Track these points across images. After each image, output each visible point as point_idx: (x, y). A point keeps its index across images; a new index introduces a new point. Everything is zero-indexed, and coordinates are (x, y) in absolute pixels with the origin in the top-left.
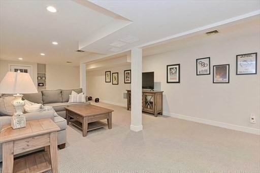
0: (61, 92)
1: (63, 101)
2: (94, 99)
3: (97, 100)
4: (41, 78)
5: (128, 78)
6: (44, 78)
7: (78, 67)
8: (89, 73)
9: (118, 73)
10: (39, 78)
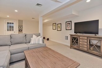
0: (26, 36)
1: (27, 42)
2: (46, 38)
3: (48, 39)
4: (21, 27)
5: (68, 27)
6: (22, 27)
7: (38, 22)
8: (44, 25)
9: (61, 24)
10: (20, 27)
